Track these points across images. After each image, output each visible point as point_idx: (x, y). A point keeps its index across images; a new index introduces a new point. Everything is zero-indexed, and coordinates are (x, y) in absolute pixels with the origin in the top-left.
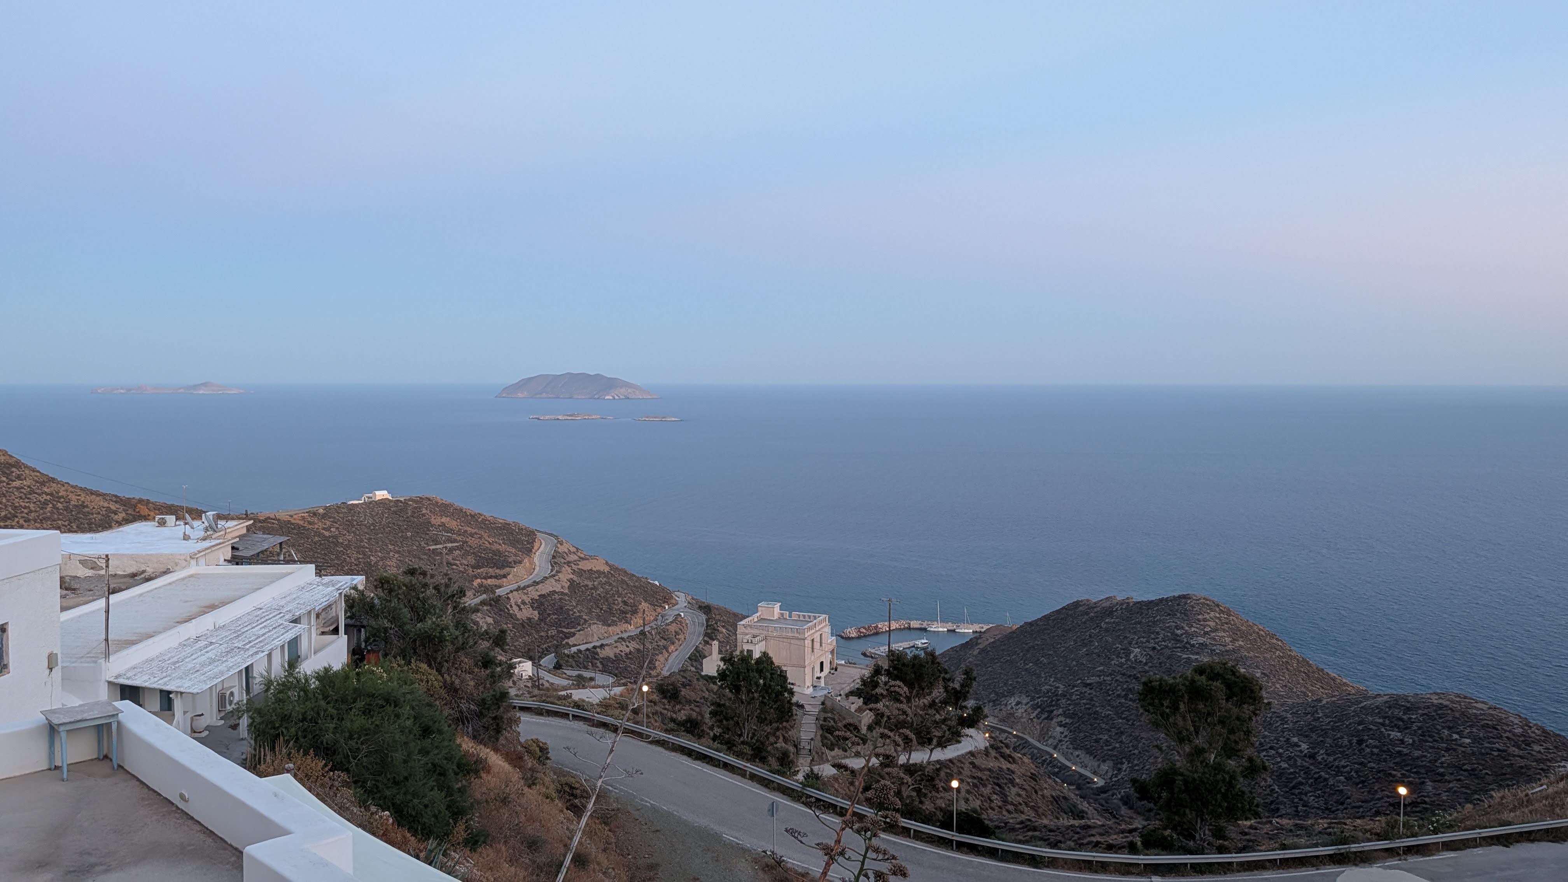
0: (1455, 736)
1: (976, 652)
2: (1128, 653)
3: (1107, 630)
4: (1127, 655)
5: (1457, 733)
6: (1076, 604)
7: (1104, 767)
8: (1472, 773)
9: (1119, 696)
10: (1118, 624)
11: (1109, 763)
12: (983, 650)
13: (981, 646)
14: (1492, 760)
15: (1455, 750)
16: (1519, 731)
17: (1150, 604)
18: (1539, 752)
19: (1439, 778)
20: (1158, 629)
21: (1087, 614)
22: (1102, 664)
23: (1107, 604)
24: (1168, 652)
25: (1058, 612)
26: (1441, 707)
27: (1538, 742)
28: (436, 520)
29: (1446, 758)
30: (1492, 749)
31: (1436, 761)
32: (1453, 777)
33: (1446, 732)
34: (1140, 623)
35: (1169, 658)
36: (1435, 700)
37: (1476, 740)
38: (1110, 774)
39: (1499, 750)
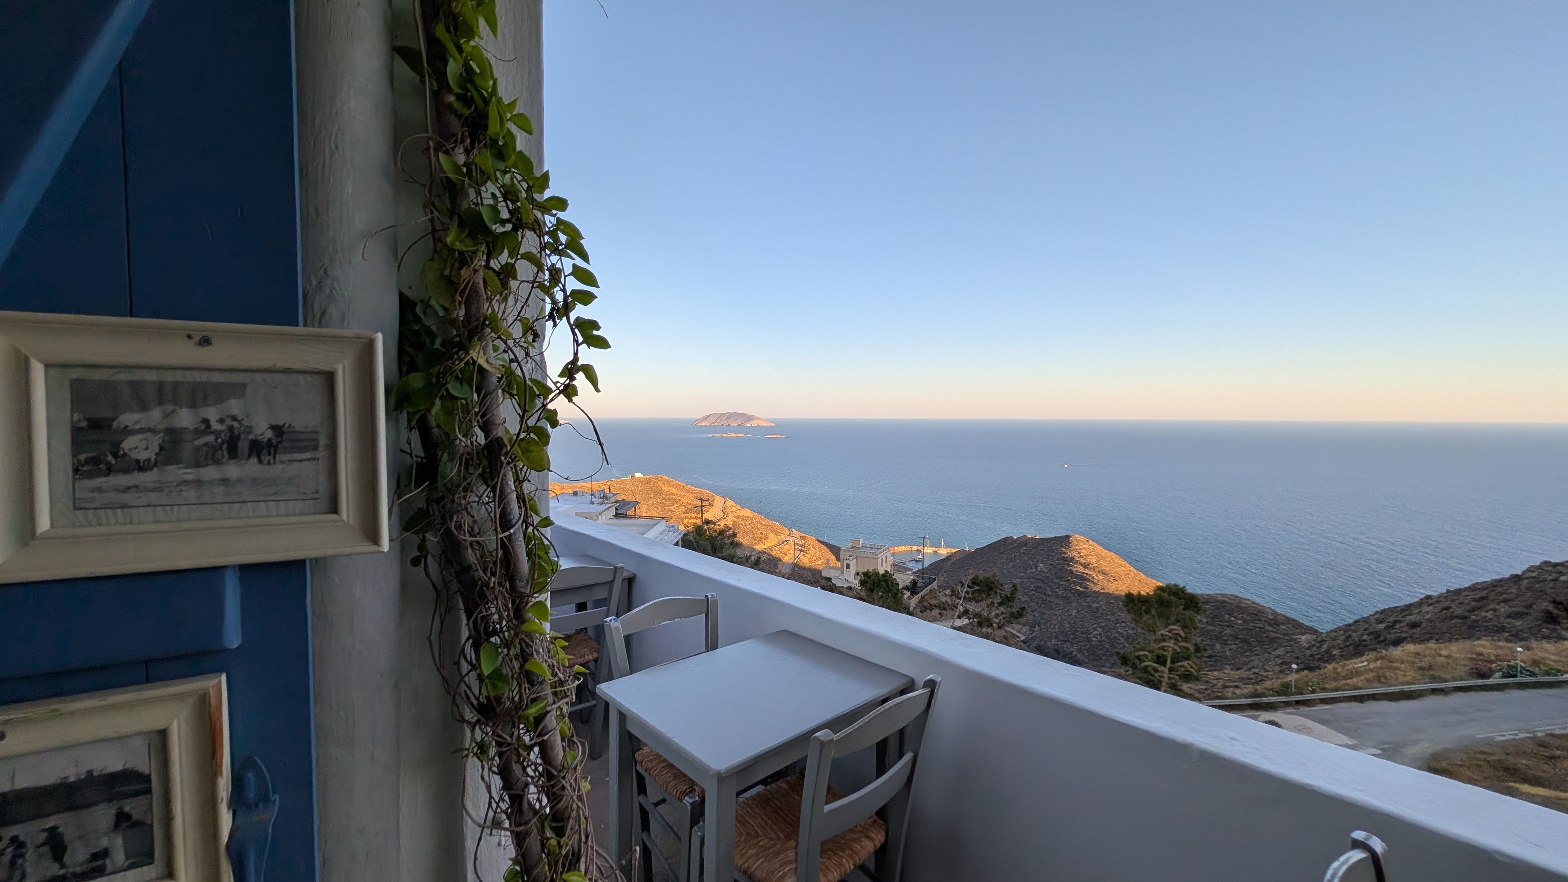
0: (1233, 619)
1: (950, 564)
2: (1036, 566)
3: (1024, 554)
4: (1036, 568)
5: (1234, 617)
6: (1006, 539)
7: (1024, 629)
8: (1244, 640)
9: (1032, 590)
10: (1031, 551)
11: (1028, 627)
12: (954, 563)
13: (952, 561)
14: (1256, 633)
15: (1233, 627)
16: (1271, 617)
17: (1048, 540)
18: (1285, 630)
19: (1223, 642)
20: (1054, 554)
21: (1013, 544)
22: (1021, 572)
23: (1023, 539)
24: (1060, 566)
25: (996, 543)
26: (1224, 602)
27: (1283, 624)
28: (665, 488)
29: (1228, 631)
30: (1256, 627)
31: (1221, 633)
32: (1232, 642)
33: (1227, 616)
34: (1042, 550)
35: (1061, 569)
36: (1220, 599)
37: (1245, 621)
38: (1028, 633)
39: (1259, 628)
